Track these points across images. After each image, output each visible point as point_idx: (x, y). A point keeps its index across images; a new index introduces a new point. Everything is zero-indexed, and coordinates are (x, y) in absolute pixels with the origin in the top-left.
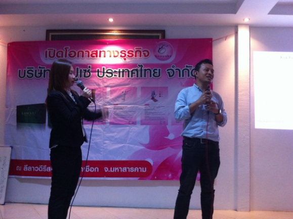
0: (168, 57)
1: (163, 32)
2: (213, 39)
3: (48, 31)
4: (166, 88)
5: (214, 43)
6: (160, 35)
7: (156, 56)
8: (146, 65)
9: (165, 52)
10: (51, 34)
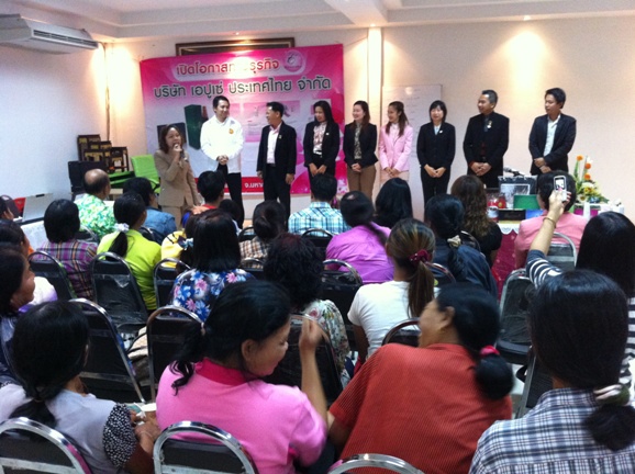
0: (299, 67)
1: (292, 40)
2: (345, 45)
3: (178, 46)
4: (298, 102)
5: (345, 50)
6: (289, 43)
7: (286, 67)
8: (277, 78)
9: (294, 62)
10: (180, 48)
